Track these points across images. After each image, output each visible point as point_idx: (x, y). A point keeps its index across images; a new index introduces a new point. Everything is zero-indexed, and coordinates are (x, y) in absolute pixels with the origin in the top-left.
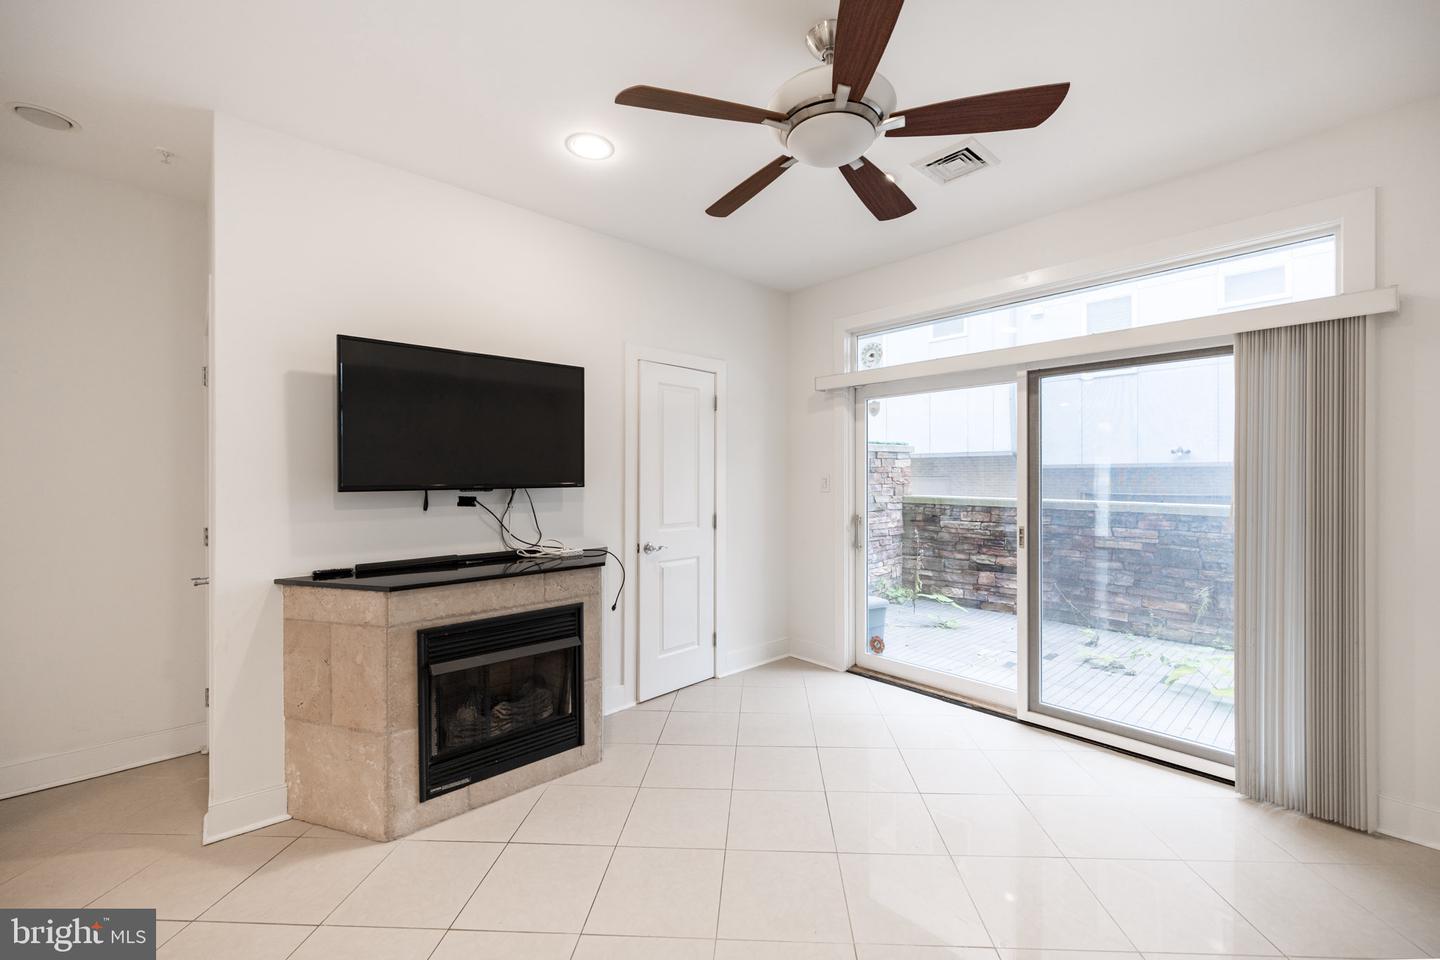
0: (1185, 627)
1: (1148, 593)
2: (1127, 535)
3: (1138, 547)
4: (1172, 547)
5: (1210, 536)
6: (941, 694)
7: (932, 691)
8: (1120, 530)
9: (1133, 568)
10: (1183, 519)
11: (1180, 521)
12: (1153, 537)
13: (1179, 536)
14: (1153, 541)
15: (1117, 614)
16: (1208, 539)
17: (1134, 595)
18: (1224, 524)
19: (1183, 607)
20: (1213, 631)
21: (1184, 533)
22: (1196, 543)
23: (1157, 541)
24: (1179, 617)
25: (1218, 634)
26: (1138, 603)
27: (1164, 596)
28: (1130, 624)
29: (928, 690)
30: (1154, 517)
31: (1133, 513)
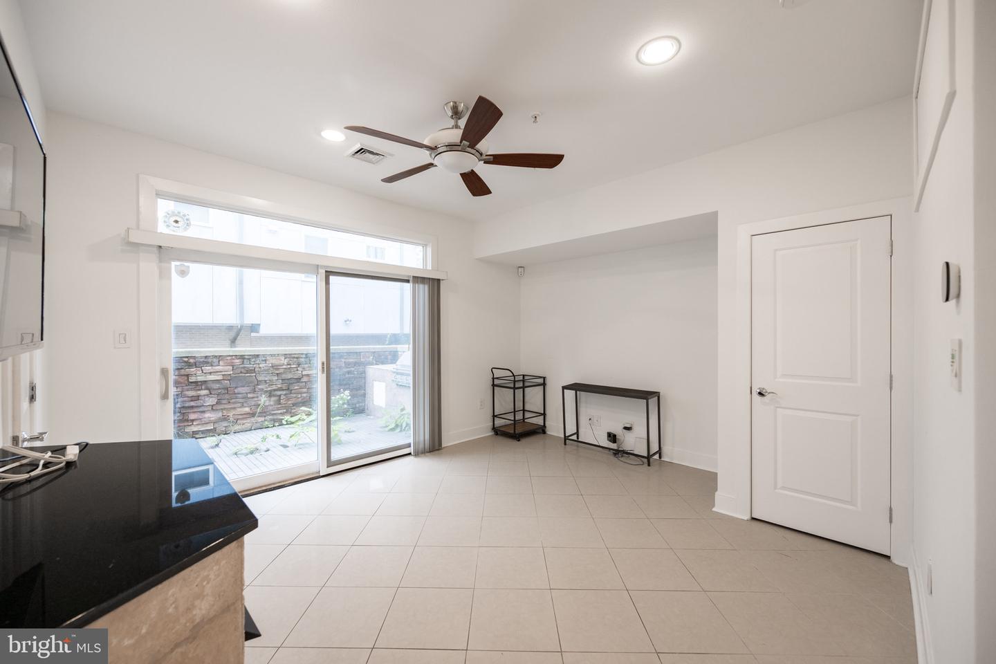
0: (248, 421)
1: (226, 406)
2: (212, 371)
3: (220, 378)
4: (241, 375)
5: (261, 366)
6: (264, 488)
7: (256, 490)
8: (207, 368)
9: (216, 392)
10: (246, 357)
11: (245, 359)
12: (228, 370)
13: (244, 368)
14: (229, 373)
15: (205, 425)
16: (260, 367)
17: (217, 410)
18: (268, 358)
19: (247, 409)
20: (263, 419)
21: (248, 366)
22: (253, 371)
23: (232, 372)
24: (245, 416)
25: (265, 420)
26: (220, 414)
27: (235, 406)
28: (215, 429)
29: (252, 491)
30: (229, 358)
31: (216, 356)
